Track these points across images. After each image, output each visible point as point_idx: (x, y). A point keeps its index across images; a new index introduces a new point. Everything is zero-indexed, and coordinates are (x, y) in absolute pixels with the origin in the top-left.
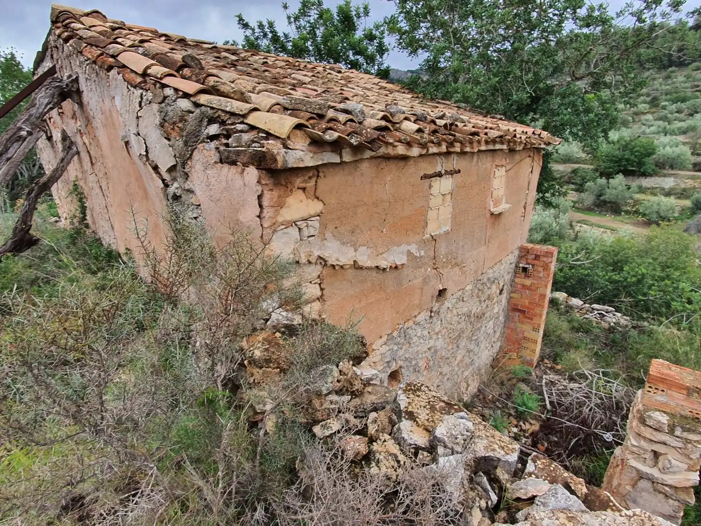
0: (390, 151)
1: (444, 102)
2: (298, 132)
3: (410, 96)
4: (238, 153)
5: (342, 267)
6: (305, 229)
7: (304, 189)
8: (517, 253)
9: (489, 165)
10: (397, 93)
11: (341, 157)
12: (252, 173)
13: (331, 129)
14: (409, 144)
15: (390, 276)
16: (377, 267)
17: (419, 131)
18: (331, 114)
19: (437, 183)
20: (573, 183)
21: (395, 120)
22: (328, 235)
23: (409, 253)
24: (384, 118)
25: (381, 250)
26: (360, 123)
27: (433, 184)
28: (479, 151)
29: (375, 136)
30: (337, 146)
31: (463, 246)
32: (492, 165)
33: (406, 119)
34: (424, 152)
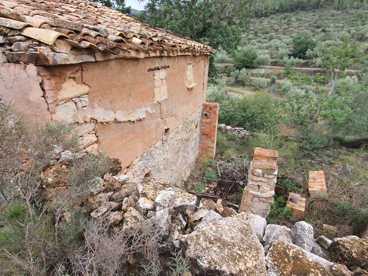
0: (127, 55)
1: (159, 29)
2: (61, 41)
3: (141, 24)
4: (19, 55)
5: (107, 123)
6: (79, 103)
7: (74, 78)
8: (202, 107)
9: (184, 63)
10: (133, 22)
11: (95, 58)
12: (32, 69)
13: (84, 40)
14: (137, 51)
15: (137, 125)
16: (129, 121)
17: (142, 43)
18: (84, 31)
19: (157, 73)
20: (226, 73)
21: (128, 36)
22: (95, 105)
23: (147, 112)
24: (120, 35)
25: (130, 112)
26: (106, 37)
27: (155, 74)
28: (178, 56)
29: (115, 46)
30: (90, 50)
31: (175, 106)
32: (185, 64)
33: (134, 36)
34: (147, 56)
